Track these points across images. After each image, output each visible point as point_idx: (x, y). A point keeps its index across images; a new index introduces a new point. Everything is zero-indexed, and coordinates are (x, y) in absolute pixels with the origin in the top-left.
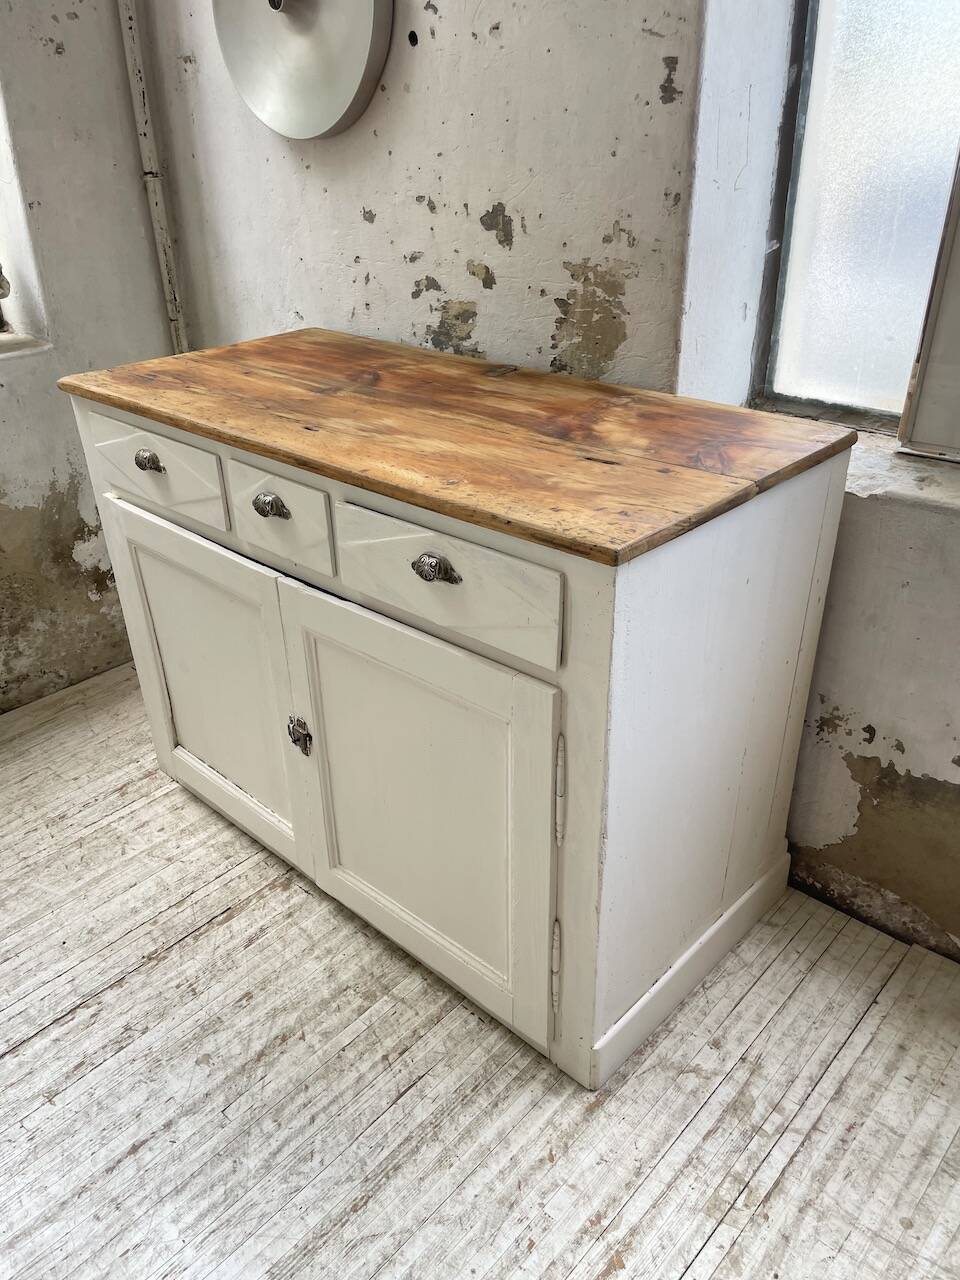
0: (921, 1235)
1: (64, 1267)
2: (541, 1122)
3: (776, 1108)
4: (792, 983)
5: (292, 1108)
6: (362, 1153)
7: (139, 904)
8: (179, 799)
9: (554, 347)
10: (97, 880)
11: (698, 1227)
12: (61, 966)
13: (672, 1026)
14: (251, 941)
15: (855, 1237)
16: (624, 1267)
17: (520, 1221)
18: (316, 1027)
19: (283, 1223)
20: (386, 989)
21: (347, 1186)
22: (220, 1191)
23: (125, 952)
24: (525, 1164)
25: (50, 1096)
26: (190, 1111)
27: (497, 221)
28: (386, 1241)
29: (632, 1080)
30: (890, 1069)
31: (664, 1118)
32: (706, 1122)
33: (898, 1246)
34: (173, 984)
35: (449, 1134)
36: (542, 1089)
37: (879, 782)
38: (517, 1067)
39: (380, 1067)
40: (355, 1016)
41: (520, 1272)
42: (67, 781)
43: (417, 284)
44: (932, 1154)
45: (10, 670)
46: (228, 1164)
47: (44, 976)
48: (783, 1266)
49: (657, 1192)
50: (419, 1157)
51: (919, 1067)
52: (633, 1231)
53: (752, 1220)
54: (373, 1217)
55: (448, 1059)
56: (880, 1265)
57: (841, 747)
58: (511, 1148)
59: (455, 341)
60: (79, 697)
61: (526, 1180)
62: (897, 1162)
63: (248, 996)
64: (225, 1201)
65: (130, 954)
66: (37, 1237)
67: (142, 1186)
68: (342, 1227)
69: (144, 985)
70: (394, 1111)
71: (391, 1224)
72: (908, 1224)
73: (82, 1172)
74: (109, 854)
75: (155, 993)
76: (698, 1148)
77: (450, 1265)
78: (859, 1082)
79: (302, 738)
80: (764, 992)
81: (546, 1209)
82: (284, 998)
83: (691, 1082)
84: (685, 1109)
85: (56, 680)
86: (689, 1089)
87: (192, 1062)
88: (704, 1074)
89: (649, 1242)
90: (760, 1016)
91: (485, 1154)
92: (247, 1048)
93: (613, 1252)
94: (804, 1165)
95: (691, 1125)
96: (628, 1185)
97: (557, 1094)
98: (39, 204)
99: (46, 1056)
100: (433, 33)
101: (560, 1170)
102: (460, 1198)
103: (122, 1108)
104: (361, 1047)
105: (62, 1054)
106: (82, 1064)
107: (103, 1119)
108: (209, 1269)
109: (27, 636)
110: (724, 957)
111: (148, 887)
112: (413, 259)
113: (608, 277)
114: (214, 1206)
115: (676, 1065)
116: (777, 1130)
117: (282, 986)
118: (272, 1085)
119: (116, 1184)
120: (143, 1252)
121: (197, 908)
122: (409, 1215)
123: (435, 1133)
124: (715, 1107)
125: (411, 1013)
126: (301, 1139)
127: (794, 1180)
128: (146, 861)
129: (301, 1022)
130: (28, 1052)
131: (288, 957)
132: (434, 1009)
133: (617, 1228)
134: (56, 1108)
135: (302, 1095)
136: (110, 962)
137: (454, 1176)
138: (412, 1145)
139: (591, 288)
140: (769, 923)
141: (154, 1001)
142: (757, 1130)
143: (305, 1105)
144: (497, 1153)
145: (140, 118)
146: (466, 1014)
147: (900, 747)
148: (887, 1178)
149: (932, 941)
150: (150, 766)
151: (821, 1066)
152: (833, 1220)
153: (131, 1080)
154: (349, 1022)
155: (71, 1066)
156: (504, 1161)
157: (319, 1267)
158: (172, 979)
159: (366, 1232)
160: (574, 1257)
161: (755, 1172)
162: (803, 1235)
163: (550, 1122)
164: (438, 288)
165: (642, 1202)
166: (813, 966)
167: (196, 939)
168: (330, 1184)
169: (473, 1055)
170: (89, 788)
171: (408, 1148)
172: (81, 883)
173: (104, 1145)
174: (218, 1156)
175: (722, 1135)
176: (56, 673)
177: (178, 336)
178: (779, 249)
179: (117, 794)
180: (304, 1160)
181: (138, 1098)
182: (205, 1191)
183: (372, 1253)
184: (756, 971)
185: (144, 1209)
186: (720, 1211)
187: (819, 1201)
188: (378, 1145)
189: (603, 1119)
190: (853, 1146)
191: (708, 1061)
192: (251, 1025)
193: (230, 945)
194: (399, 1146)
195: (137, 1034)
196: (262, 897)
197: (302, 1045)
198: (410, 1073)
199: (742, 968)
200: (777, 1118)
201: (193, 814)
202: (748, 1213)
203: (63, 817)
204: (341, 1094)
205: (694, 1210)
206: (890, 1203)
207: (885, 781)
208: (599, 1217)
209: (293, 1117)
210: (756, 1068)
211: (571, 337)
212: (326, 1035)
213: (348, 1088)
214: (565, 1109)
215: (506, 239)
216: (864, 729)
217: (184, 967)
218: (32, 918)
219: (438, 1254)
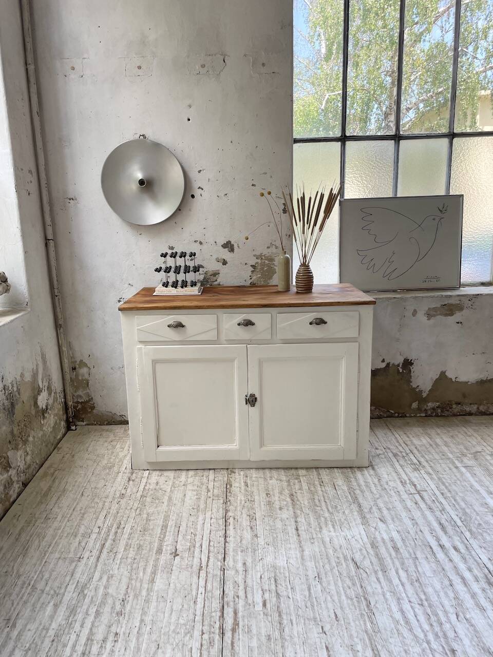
3: (401, 452)
5: (317, 503)
6: (345, 500)
7: (196, 497)
9: (250, 279)
10: (170, 500)
11: (417, 474)
12: (201, 518)
14: (247, 486)
15: (440, 461)
17: (390, 490)
18: (295, 490)
19: (351, 518)
20: (298, 475)
22: (329, 522)
23: (214, 506)
24: (377, 483)
25: (256, 537)
26: (296, 517)
27: (229, 246)
30: (408, 437)
31: (386, 463)
32: (394, 460)
34: (243, 503)
35: (356, 487)
36: (359, 472)
38: (349, 471)
42: (103, 487)
44: (432, 445)
46: (322, 518)
47: (200, 523)
49: (404, 473)
50: (357, 494)
52: (409, 480)
53: (423, 468)
54: (365, 506)
55: (333, 478)
58: (370, 482)
59: (210, 283)
61: (381, 485)
62: (429, 449)
63: (268, 494)
64: (333, 523)
65: (217, 506)
67: (311, 533)
68: (363, 511)
69: (236, 507)
70: (339, 491)
71: (370, 505)
73: (293, 540)
75: (242, 506)
76: (399, 464)
78: (407, 442)
79: (252, 401)
81: (391, 486)
82: (277, 490)
83: (382, 456)
84: (388, 460)
86: (384, 457)
87: (279, 511)
88: (382, 454)
91: (367, 486)
92: (287, 501)
93: (412, 484)
94: (418, 456)
96: (398, 475)
97: (363, 471)
98: (27, 252)
100: (201, 195)
101: (384, 480)
102: (375, 494)
104: (312, 487)
105: (242, 529)
106: (251, 528)
107: (279, 531)
108: (351, 532)
109: (29, 444)
111: (190, 493)
113: (269, 257)
114: (333, 525)
116: (406, 455)
117: (272, 488)
118: (305, 503)
119: (305, 537)
121: (216, 489)
122: (371, 502)
123: (353, 489)
124: (392, 457)
125: (311, 476)
126: (329, 506)
127: (419, 459)
128: (177, 489)
129: (290, 491)
130: (231, 534)
131: (262, 483)
132: (315, 473)
133: (406, 481)
134: (262, 537)
135: (315, 500)
136: (214, 510)
137: (368, 492)
138: (352, 493)
139: (263, 261)
141: (245, 508)
142: (403, 456)
143: (319, 501)
144: (369, 484)
145: (48, 219)
146: (323, 470)
148: (431, 451)
151: (398, 443)
152: (433, 461)
153: (270, 522)
154: (301, 484)
155: (249, 529)
156: (372, 485)
158: (241, 502)
159: (368, 508)
161: (413, 462)
162: (433, 465)
163: (370, 475)
164: (203, 267)
167: (230, 492)
168: (348, 508)
169: (337, 475)
170: (116, 485)
172: (165, 503)
173: (288, 534)
174: (317, 518)
175: (400, 460)
179: (131, 481)
180: (336, 508)
181: (279, 525)
182: (326, 524)
183: (374, 509)
185: (319, 535)
186: (416, 469)
187: (427, 460)
188: (346, 497)
189: (378, 469)
190: (420, 450)
191: (380, 452)
192: (279, 498)
193: (243, 489)
194: (350, 494)
195: (254, 515)
196: (231, 477)
197: (299, 494)
198: (330, 484)
200: (403, 453)
201: (169, 473)
202: (421, 467)
203: (122, 495)
204: (323, 495)
205: (413, 472)
206: (437, 454)
208: (401, 481)
210: (388, 448)
211: (257, 275)
212: (300, 489)
214: (369, 472)
215: (232, 250)
217: (239, 498)
218: (166, 516)
219: (385, 503)
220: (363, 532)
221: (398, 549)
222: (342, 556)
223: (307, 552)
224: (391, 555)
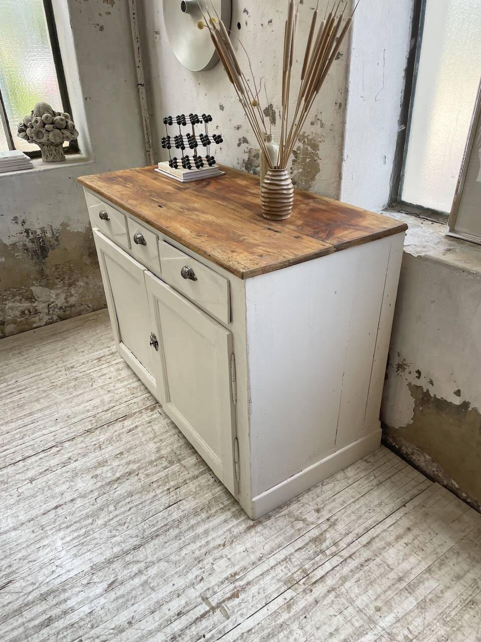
0: (382, 616)
1: (15, 549)
2: (225, 529)
3: (335, 544)
4: (366, 490)
5: (123, 503)
6: (145, 527)
7: (91, 408)
8: (121, 366)
10: (78, 396)
11: (278, 588)
12: (52, 429)
13: (300, 499)
14: (130, 431)
15: (350, 609)
16: (238, 597)
17: (201, 568)
18: (144, 471)
19: (104, 548)
20: (179, 461)
21: (135, 539)
22: (83, 530)
23: (78, 428)
24: (211, 545)
25: (31, 480)
26: (83, 496)
27: (270, 112)
28: (142, 565)
29: (273, 519)
30: (399, 538)
31: (281, 538)
32: (299, 544)
33: (369, 618)
34: (93, 443)
35: (184, 526)
36: (231, 515)
37: (423, 399)
38: (223, 504)
39: (165, 493)
40: (162, 470)
41: (193, 589)
42: (79, 352)
43: (240, 140)
44: (404, 581)
45: (67, 302)
46: (90, 520)
47: (45, 432)
48: (310, 614)
49: (266, 569)
50: (168, 533)
51: (414, 539)
52: (248, 583)
53: (304, 590)
54: (141, 554)
55: (195, 495)
56: (357, 624)
57: (406, 379)
58: (208, 537)
59: (254, 168)
60: (96, 317)
61: (209, 552)
62: (384, 580)
63: (121, 453)
64: (84, 535)
65: (81, 428)
66: (8, 535)
67: (54, 522)
68: (127, 555)
69: (82, 442)
70: (165, 512)
71: (147, 557)
72: (378, 609)
73: (34, 513)
74: (86, 385)
75: (84, 446)
76: (292, 554)
77: (165, 580)
78: (381, 540)
79: (155, 343)
80: (350, 492)
81: (214, 566)
82: (135, 457)
83: (300, 525)
84: (292, 536)
85: (88, 309)
86: (297, 528)
87: (90, 477)
88: (307, 523)
89: (254, 590)
90: (344, 502)
91: (197, 537)
92: (114, 475)
93: (236, 590)
94: (338, 572)
95: (292, 544)
96: (253, 564)
97: (237, 518)
98: (90, 98)
99: (35, 464)
100: (246, 24)
101: (226, 551)
102: (179, 553)
103: (57, 490)
104: (160, 483)
105: (42, 464)
106: (48, 469)
107: (49, 493)
108: (69, 560)
109: (76, 288)
110: (337, 472)
111: (97, 401)
112: (238, 128)
113: (313, 142)
114: (79, 536)
115: (296, 516)
116: (332, 554)
117: (136, 452)
118: (119, 492)
119: (44, 520)
120: (46, 548)
121: (113, 413)
122: (156, 556)
123: (178, 525)
124: (307, 538)
125: (187, 472)
126: (122, 516)
127: (331, 577)
128: (100, 390)
129: (139, 468)
130: (29, 461)
131: (143, 440)
132: (196, 472)
133: (241, 580)
134: (32, 486)
135: (129, 498)
136: (72, 430)
137: (180, 544)
138: (167, 528)
139: (306, 146)
140: (366, 461)
141: (83, 449)
142: (322, 552)
143: (129, 503)
144: (201, 538)
145: (137, 60)
146: (210, 477)
147: (431, 383)
148: (376, 586)
149: (445, 483)
150: (114, 350)
151: (365, 530)
152: (343, 599)
153: (64, 480)
154: (159, 471)
155: (43, 470)
156: (203, 542)
157: (112, 569)
158: (93, 441)
159: (135, 559)
160: (218, 589)
161: (314, 570)
162: (325, 602)
163: (229, 530)
164: (247, 142)
165: (258, 571)
166: (380, 484)
167: (108, 426)
168: (128, 537)
169: (207, 495)
170: (87, 356)
171: (165, 528)
172: (71, 396)
173: (45, 503)
174: (87, 517)
175: (305, 551)
176: (88, 305)
177: (150, 159)
178: (406, 129)
179: (97, 360)
180: (120, 525)
181: (64, 487)
182: (78, 529)
183: (135, 568)
184: (350, 481)
185: (52, 532)
186: (291, 583)
187: (338, 589)
188: (153, 525)
189: (253, 533)
190: (366, 569)
191: (311, 517)
192: (119, 466)
193: (121, 431)
194: (161, 527)
195: (72, 462)
196: (141, 413)
197: (136, 478)
198: (177, 498)
199: (344, 479)
200: (334, 549)
201: (125, 373)
202: (303, 587)
203: (72, 367)
204: (145, 501)
205: (279, 580)
206: (373, 598)
207: (425, 398)
208: (236, 574)
209: (122, 506)
210: (333, 524)
211: (298, 169)
212: (147, 475)
213: (149, 499)
214: (238, 526)
215: (273, 121)
216: (416, 371)
217: (100, 437)
218: (48, 407)
219: (161, 575)
220: (72, 574)
221: (48, 626)
222: (14, 569)
223: (13, 534)
224: (32, 619)
